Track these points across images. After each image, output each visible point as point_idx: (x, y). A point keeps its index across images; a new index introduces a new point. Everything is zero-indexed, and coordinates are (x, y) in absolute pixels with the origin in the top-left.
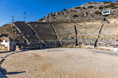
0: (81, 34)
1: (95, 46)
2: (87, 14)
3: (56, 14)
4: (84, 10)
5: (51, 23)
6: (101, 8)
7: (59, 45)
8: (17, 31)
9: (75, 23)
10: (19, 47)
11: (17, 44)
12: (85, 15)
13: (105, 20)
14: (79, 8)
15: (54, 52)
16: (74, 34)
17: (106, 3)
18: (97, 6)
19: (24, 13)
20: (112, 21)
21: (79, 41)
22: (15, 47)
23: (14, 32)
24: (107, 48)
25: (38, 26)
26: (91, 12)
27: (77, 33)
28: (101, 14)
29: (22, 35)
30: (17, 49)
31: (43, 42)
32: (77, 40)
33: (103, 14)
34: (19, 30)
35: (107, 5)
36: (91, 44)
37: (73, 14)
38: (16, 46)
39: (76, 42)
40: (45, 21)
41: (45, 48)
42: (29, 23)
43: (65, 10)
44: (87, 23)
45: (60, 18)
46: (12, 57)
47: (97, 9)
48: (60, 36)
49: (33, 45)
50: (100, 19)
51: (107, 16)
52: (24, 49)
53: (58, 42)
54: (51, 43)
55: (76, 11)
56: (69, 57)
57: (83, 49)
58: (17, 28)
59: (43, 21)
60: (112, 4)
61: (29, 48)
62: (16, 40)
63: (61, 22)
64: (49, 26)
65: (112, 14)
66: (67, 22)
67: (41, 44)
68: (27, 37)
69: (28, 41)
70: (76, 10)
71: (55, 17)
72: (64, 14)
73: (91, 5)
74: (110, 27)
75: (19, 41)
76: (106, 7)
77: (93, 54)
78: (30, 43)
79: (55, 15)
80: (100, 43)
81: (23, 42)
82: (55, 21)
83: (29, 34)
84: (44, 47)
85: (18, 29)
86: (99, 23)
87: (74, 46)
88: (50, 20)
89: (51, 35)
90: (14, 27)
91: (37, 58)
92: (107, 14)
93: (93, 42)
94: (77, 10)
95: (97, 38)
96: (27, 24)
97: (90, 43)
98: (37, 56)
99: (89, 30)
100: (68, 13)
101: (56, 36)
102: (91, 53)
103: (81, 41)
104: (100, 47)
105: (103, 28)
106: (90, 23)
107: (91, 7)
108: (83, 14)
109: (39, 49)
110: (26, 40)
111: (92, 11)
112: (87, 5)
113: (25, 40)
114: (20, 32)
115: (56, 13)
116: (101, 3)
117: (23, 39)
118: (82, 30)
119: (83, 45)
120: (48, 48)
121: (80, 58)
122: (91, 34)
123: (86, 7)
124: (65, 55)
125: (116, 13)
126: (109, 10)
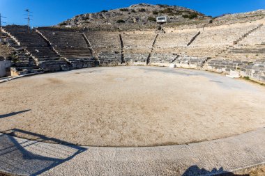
0: (129, 46)
1: (148, 62)
2: (137, 19)
3: (90, 17)
4: (133, 14)
5: (81, 30)
6: (156, 13)
7: (95, 64)
8: (12, 42)
9: (119, 31)
10: (18, 70)
11: (13, 66)
12: (135, 21)
13: (160, 29)
14: (126, 10)
15: (87, 74)
16: (119, 47)
17: (161, 6)
18: (151, 9)
19: (27, 11)
20: (169, 30)
21: (125, 56)
22: (8, 70)
23: (5, 43)
24: (162, 64)
25: (56, 34)
26: (143, 18)
27: (122, 46)
28: (155, 21)
29: (23, 50)
30: (14, 73)
31: (68, 60)
32: (122, 55)
33: (158, 21)
34: (16, 41)
35: (163, 9)
36: (143, 60)
37: (118, 18)
38: (12, 68)
39: (122, 58)
40: (70, 27)
41: (70, 70)
42: (39, 29)
43: (104, 11)
44: (137, 32)
45: (97, 23)
47: (151, 14)
48: (98, 49)
49: (47, 66)
50: (154, 27)
51: (162, 23)
52: (29, 72)
53: (94, 59)
54: (82, 61)
55: (122, 14)
56: (111, 79)
57: (132, 68)
58: (12, 37)
59: (67, 27)
60: (169, 9)
61: (39, 71)
62: (10, 58)
63: (99, 29)
64: (78, 34)
65: (168, 21)
66: (108, 30)
67: (63, 64)
68: (34, 53)
69: (36, 60)
70: (121, 12)
71: (88, 21)
72: (103, 18)
73: (143, 7)
74: (166, 37)
75: (16, 60)
76: (162, 12)
77: (145, 72)
78: (41, 62)
79: (88, 18)
80: (154, 57)
81: (27, 61)
82: (87, 27)
83: (38, 47)
84: (69, 67)
85: (14, 39)
86: (153, 33)
87: (119, 64)
88: (80, 26)
89: (82, 49)
90: (4, 34)
91: (56, 85)
92: (163, 21)
93: (145, 58)
94: (124, 13)
95: (150, 51)
96: (34, 30)
97: (141, 58)
98: (55, 82)
99: (139, 42)
100: (109, 17)
101: (90, 50)
102: (142, 71)
103: (129, 57)
104: (153, 64)
105: (157, 39)
106: (142, 33)
107: (143, 10)
108: (132, 19)
109: (61, 70)
110: (34, 57)
111: (144, 16)
113: (31, 58)
114: (19, 44)
115: (90, 15)
116: (155, 6)
117: (26, 55)
118: (130, 42)
119: (131, 62)
120: (77, 68)
121: (127, 79)
122: (142, 47)
123: (135, 10)
124: (105, 77)
125: (173, 20)
126: (165, 16)
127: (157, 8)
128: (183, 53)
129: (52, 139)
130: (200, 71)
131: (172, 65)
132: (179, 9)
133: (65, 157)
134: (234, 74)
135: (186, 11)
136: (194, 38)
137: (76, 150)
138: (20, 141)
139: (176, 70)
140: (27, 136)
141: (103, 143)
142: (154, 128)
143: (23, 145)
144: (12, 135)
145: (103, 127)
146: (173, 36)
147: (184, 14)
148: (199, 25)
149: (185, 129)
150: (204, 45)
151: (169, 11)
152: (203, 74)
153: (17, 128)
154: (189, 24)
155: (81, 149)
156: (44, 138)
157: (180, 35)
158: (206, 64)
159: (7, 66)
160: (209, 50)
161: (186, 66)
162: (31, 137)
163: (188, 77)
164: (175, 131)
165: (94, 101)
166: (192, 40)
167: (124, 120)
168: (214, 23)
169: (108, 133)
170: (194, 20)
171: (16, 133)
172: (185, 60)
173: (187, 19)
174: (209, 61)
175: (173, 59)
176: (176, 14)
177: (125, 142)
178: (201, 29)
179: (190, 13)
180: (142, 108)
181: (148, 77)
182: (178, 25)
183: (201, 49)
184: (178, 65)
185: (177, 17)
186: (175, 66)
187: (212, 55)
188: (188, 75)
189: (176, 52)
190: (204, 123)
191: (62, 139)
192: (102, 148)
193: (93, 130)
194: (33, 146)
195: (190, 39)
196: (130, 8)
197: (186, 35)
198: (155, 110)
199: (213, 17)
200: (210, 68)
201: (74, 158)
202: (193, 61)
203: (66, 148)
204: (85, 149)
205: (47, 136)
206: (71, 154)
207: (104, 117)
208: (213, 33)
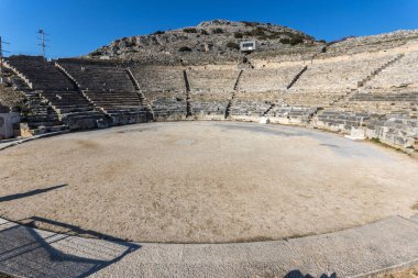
0: (198, 90)
1: (227, 114)
2: (210, 46)
3: (138, 42)
4: (203, 37)
5: (125, 64)
6: (238, 35)
7: (148, 117)
8: (20, 82)
9: (184, 65)
10: (32, 127)
11: (24, 120)
12: (207, 48)
13: (245, 61)
14: (194, 31)
15: (135, 134)
16: (182, 91)
17: (248, 24)
18: (232, 29)
19: (41, 32)
20: (259, 64)
21: (193, 106)
22: (16, 127)
23: (10, 85)
24: (248, 118)
25: (87, 70)
26: (219, 43)
27: (188, 89)
28: (239, 48)
29: (38, 95)
30: (25, 132)
31: (105, 112)
32: (188, 104)
33: (243, 49)
34: (27, 81)
35: (250, 29)
36: (219, 111)
37: (180, 43)
38: (22, 124)
39: (188, 108)
40: (108, 58)
41: (110, 126)
42: (61, 61)
43: (159, 33)
44: (211, 67)
45: (149, 51)
46: (9, 155)
47: (232, 37)
48: (150, 94)
49: (75, 120)
50: (236, 59)
51: (249, 52)
52: (49, 131)
53: (145, 109)
54: (127, 113)
55: (186, 38)
56: (171, 142)
57: (203, 123)
58: (20, 75)
59: (102, 58)
60: (259, 29)
61: (63, 129)
62: (18, 109)
63: (152, 62)
64: (119, 70)
65: (259, 50)
66: (167, 64)
67: (99, 117)
68: (55, 101)
69: (58, 111)
70: (186, 35)
71: (135, 48)
72: (157, 43)
73: (219, 26)
74: (255, 75)
75: (28, 111)
76: (249, 34)
77: (223, 131)
78: (65, 115)
79: (134, 44)
80: (236, 107)
81: (44, 113)
82: (134, 58)
83: (60, 91)
84: (108, 122)
85: (23, 78)
86: (234, 68)
87: (184, 117)
88: (123, 57)
89: (127, 94)
90: (6, 71)
91: (90, 150)
92: (250, 48)
93: (223, 108)
94: (190, 35)
95: (230, 98)
96: (53, 63)
97: (216, 109)
98: (88, 145)
99: (214, 82)
100: (168, 42)
101: (140, 95)
102: (218, 129)
103: (199, 106)
104: (235, 117)
105: (242, 79)
106: (217, 68)
107: (219, 31)
108: (203, 46)
109: (96, 128)
110: (54, 107)
111: (221, 41)
112: (210, 27)
113: (50, 109)
114: (31, 85)
115: (138, 39)
116: (238, 24)
117: (42, 104)
118: (200, 82)
119: (201, 115)
120: (119, 125)
121: (197, 141)
122: (217, 91)
123: (208, 30)
124: (162, 139)
125: (266, 47)
126: (253, 40)
127: (241, 27)
128: (280, 100)
129: (90, 232)
130: (304, 130)
131: (263, 120)
132: (276, 29)
133: (111, 258)
134: (358, 134)
135: (285, 33)
136: (298, 77)
137: (125, 248)
138: (43, 234)
139: (269, 127)
140: (53, 227)
141: (164, 237)
142: (237, 216)
143: (48, 241)
144: (31, 226)
145: (163, 215)
146: (265, 73)
147: (282, 37)
148: (306, 56)
149: (282, 218)
150: (313, 87)
151: (260, 33)
152: (310, 134)
153: (38, 216)
154: (290, 53)
155: (132, 247)
156: (78, 231)
157: (276, 71)
158: (316, 118)
159: (14, 121)
160: (321, 96)
161: (285, 121)
162: (58, 229)
163: (287, 139)
164: (268, 221)
165: (147, 175)
166: (295, 80)
167: (194, 203)
168: (328, 52)
169: (171, 224)
170: (298, 47)
171: (37, 223)
172: (284, 111)
173: (288, 45)
174: (321, 113)
175: (265, 109)
176: (270, 37)
177: (197, 236)
178: (308, 63)
179: (291, 35)
180: (220, 186)
181: (227, 139)
182: (274, 56)
183: (307, 94)
184: (273, 120)
185: (272, 42)
186: (268, 121)
187: (325, 104)
188: (288, 135)
189: (270, 98)
190: (311, 209)
191: (104, 233)
192: (162, 245)
193: (149, 218)
194: (63, 242)
195: (291, 78)
196: (199, 27)
197: (286, 72)
198: (239, 190)
199: (328, 42)
200: (321, 124)
201: (123, 259)
202: (295, 114)
203: (111, 245)
204: (139, 247)
205: (83, 227)
206: (118, 254)
207: (163, 199)
208: (327, 69)
